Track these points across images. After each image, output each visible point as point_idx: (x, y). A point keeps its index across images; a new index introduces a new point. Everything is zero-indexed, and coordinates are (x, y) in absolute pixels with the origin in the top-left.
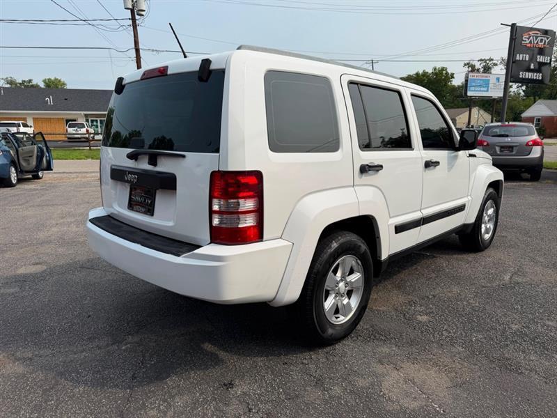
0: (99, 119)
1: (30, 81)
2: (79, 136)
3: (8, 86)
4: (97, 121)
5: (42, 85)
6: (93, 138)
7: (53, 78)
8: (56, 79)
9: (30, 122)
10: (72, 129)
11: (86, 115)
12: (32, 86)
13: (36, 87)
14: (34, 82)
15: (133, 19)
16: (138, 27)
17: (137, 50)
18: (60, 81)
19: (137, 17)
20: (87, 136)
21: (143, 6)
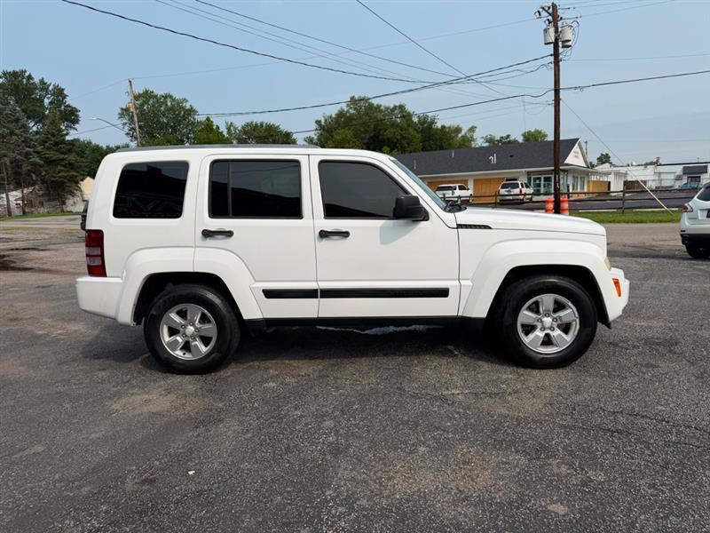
0: (542, 177)
1: (508, 136)
2: (511, 198)
3: (487, 144)
4: (540, 179)
5: (521, 140)
6: (531, 199)
7: (532, 131)
8: (536, 131)
9: (471, 185)
10: (504, 190)
11: (529, 173)
12: (509, 141)
13: (515, 142)
14: (512, 138)
15: (556, 54)
16: (561, 63)
17: (557, 91)
18: (540, 132)
19: (561, 50)
20: (521, 197)
21: (568, 35)
